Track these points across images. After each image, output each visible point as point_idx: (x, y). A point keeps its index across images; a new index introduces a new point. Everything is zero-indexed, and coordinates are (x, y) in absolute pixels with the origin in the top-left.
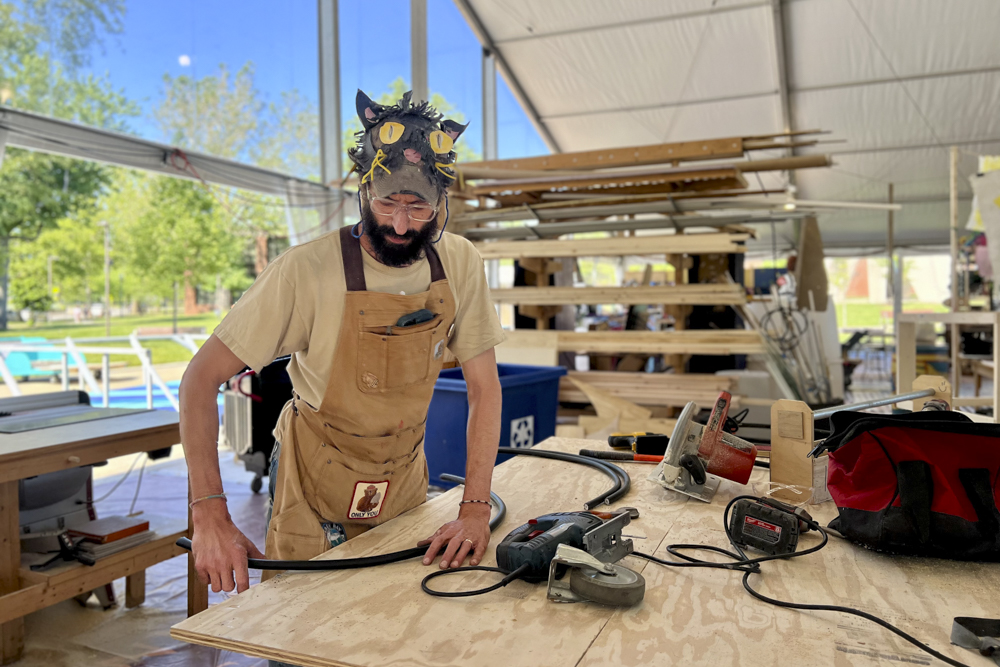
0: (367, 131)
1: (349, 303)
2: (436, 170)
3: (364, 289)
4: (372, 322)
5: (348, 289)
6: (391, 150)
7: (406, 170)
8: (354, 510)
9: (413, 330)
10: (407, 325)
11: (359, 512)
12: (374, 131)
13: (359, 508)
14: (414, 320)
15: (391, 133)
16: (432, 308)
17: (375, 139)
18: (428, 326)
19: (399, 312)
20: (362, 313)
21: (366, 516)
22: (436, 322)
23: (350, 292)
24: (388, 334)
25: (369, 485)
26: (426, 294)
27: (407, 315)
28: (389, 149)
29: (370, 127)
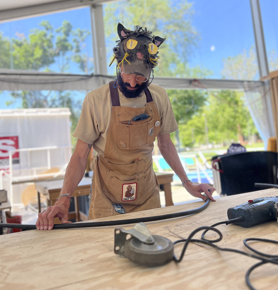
0: (121, 41)
1: (113, 111)
2: (150, 61)
3: (119, 105)
4: (122, 119)
5: (113, 106)
6: (131, 52)
7: (137, 62)
8: (124, 197)
9: (139, 122)
10: (136, 120)
11: (126, 198)
12: (124, 42)
13: (126, 196)
14: (140, 118)
15: (132, 44)
16: (147, 113)
17: (124, 46)
18: (145, 121)
19: (134, 115)
20: (119, 115)
21: (130, 199)
22: (149, 119)
23: (113, 107)
24: (129, 124)
25: (128, 185)
26: (145, 107)
27: (137, 117)
28: (130, 52)
29: (122, 39)
